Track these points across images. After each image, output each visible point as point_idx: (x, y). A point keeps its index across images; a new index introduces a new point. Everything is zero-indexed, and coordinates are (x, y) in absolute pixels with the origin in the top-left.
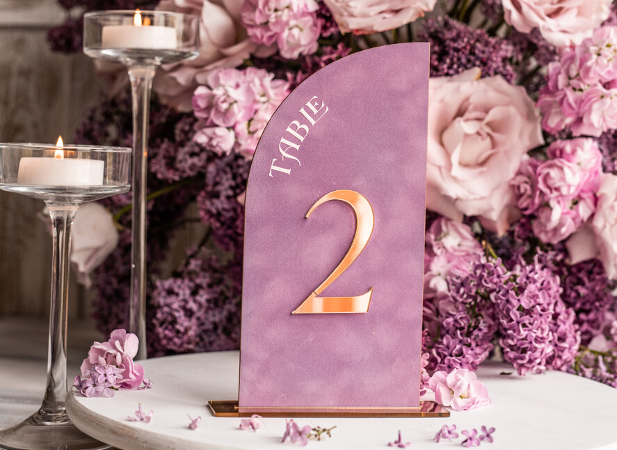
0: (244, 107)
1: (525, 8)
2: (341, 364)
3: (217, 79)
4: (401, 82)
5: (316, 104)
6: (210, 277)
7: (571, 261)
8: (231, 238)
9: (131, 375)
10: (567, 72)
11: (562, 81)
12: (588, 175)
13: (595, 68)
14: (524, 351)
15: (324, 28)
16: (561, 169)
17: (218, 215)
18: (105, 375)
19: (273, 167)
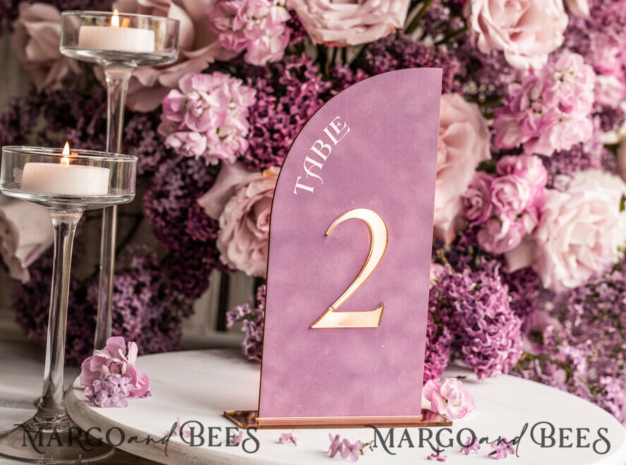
0: (216, 113)
1: (491, 31)
2: (352, 376)
3: (189, 83)
4: (415, 106)
5: (339, 124)
6: (151, 275)
7: (509, 268)
8: (176, 237)
9: (138, 385)
10: (529, 95)
11: (524, 102)
12: (535, 191)
13: (559, 94)
14: (486, 358)
15: (292, 37)
16: (514, 185)
17: (164, 214)
18: (119, 386)
19: (298, 185)
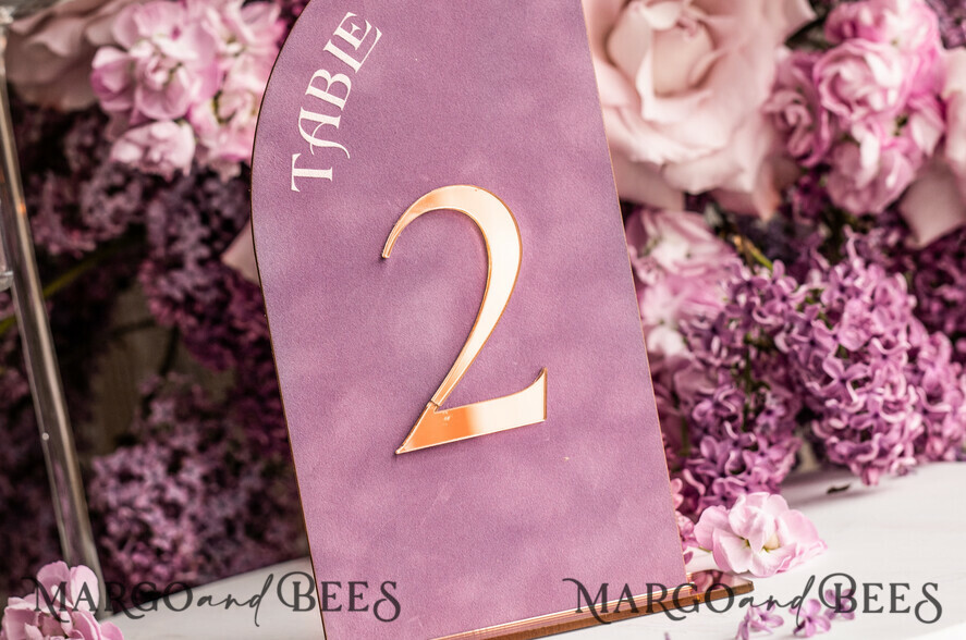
0: (200, 72)
2: (516, 534)
3: (132, 28)
5: (355, 28)
6: (199, 430)
7: (917, 239)
8: (224, 342)
12: (916, 61)
14: (867, 435)
16: (861, 59)
17: (189, 302)
19: (297, 172)
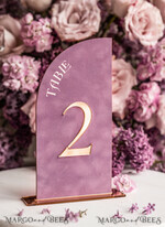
0: (24, 71)
3: (12, 60)
4: (101, 55)
5: (66, 64)
7: (147, 128)
8: (17, 124)
10: (151, 55)
11: (149, 59)
12: (156, 96)
14: (140, 164)
15: (54, 40)
16: (147, 93)
19: (48, 93)
